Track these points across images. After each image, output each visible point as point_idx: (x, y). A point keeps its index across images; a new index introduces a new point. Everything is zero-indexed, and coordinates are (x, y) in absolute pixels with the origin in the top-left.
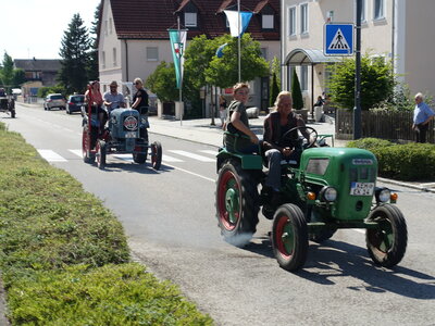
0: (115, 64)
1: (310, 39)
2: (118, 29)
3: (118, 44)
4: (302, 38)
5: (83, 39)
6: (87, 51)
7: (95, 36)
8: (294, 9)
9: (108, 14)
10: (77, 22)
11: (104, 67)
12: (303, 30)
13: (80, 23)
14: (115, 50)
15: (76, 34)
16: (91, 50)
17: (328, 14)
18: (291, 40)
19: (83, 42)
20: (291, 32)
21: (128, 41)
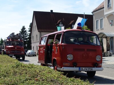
0: (37, 40)
1: (104, 30)
2: (38, 29)
3: (38, 33)
4: (101, 30)
5: (26, 34)
6: (27, 37)
7: (30, 33)
8: (98, 20)
9: (35, 24)
10: (24, 28)
11: (33, 41)
12: (101, 27)
13: (25, 29)
14: (37, 35)
15: (23, 32)
16: (28, 37)
17: (111, 22)
18: (97, 31)
19: (25, 34)
20: (97, 28)
21: (41, 33)
